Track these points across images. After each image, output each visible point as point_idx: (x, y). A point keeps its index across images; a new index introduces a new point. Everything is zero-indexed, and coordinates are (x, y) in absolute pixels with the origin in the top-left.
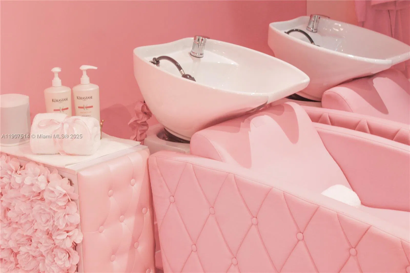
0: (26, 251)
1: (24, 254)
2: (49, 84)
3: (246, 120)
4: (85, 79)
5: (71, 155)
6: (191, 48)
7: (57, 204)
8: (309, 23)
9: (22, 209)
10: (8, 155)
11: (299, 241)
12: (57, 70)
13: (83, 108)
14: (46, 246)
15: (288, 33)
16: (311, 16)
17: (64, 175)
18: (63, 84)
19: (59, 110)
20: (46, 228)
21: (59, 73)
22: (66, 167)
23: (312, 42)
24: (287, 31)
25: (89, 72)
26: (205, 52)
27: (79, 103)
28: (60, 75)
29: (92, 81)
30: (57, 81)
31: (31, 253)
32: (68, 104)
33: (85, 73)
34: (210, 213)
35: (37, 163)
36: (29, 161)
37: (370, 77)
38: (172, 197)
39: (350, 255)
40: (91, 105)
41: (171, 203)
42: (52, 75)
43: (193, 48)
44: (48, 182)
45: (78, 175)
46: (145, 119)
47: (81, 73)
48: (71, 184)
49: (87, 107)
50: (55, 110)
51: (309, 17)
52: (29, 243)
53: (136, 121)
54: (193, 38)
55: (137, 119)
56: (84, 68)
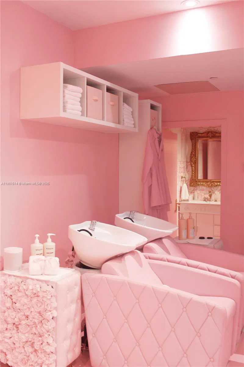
0: (25, 323)
1: (24, 325)
2: (34, 242)
3: (123, 258)
4: (49, 240)
5: (48, 275)
6: (89, 226)
7: (47, 298)
8: (130, 215)
9: (25, 302)
10: (14, 276)
11: (159, 307)
12: (37, 236)
13: (49, 253)
14: (38, 319)
15: (125, 218)
16: (131, 212)
17: (48, 284)
18: (40, 242)
19: (39, 254)
20: (39, 310)
21: (38, 237)
22: (50, 280)
23: (133, 222)
24: (124, 217)
25: (51, 237)
26: (96, 228)
27: (47, 251)
28: (39, 238)
29: (52, 241)
30: (37, 241)
31: (28, 324)
32: (42, 252)
33: (49, 237)
34: (114, 300)
35: (33, 279)
36: (28, 278)
37: (161, 239)
38: (93, 294)
39: (183, 311)
40: (52, 252)
41: (93, 296)
42: (35, 238)
43: (90, 226)
44: (41, 288)
45: (56, 284)
46: (73, 259)
47: (47, 237)
48: (52, 287)
49: (51, 253)
50: (37, 254)
51: (130, 212)
52: (27, 319)
53: (68, 260)
54: (90, 222)
55: (69, 259)
56: (49, 235)
